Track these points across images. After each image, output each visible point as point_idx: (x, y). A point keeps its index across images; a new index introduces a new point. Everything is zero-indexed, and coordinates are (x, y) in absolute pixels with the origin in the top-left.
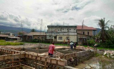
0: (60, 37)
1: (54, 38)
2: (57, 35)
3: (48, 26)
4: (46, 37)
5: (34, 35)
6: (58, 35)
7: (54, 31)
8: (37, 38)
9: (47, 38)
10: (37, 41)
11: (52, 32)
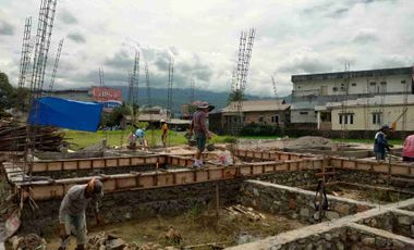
0: (346, 115)
1: (319, 121)
2: (331, 109)
3: (293, 77)
4: (289, 115)
5: (245, 113)
6: (337, 108)
7: (317, 93)
8: (257, 122)
9: (293, 121)
10: (258, 129)
11: (311, 98)
